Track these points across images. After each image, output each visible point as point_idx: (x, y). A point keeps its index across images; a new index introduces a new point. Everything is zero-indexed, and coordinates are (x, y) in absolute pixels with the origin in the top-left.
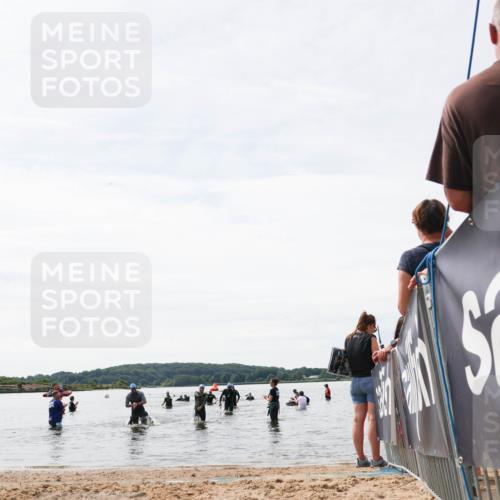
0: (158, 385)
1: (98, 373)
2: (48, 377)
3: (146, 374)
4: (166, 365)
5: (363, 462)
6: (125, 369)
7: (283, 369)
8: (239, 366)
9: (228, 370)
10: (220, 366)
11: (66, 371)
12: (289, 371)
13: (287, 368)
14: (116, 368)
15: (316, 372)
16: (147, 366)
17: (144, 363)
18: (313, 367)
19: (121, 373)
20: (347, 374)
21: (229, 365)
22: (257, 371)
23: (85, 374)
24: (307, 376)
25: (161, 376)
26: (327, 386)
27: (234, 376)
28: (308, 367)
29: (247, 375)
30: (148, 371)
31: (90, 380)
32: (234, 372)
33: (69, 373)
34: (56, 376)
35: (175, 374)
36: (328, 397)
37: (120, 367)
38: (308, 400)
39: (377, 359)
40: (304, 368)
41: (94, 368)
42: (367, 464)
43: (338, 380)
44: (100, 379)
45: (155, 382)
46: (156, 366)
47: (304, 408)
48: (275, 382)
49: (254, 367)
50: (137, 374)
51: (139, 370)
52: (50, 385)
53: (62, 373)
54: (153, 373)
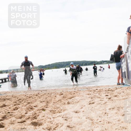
0: (65, 67)
1: (49, 65)
2: (37, 67)
3: (61, 64)
4: (67, 62)
5: (119, 84)
6: (56, 64)
7: (97, 61)
8: (85, 61)
9: (83, 62)
10: (80, 61)
11: (41, 65)
12: (98, 62)
13: (98, 61)
14: (54, 63)
15: (106, 61)
16: (61, 63)
17: (61, 62)
18: (105, 60)
19: (55, 65)
20: (114, 61)
21: (83, 61)
22: (90, 62)
23: (46, 65)
24: (103, 63)
25: (65, 65)
26: (109, 65)
27: (84, 64)
28: (103, 60)
29: (88, 63)
30: (62, 64)
31: (47, 67)
32: (84, 63)
33: (42, 66)
34: (39, 66)
35: (69, 64)
36: (109, 68)
37: (55, 63)
38: (104, 69)
39: (122, 57)
40: (103, 61)
41: (48, 64)
42: (120, 84)
43: (112, 63)
44: (50, 67)
45: (64, 67)
46: (64, 62)
47: (103, 71)
48: (95, 65)
49: (89, 61)
50: (59, 65)
51: (60, 64)
52: (38, 69)
53: (40, 66)
54: (63, 64)
